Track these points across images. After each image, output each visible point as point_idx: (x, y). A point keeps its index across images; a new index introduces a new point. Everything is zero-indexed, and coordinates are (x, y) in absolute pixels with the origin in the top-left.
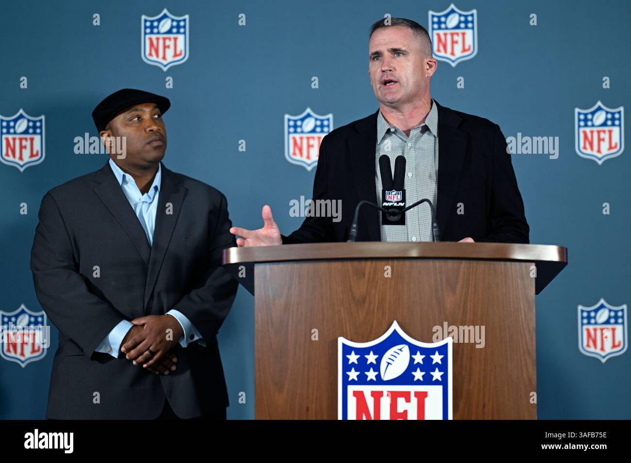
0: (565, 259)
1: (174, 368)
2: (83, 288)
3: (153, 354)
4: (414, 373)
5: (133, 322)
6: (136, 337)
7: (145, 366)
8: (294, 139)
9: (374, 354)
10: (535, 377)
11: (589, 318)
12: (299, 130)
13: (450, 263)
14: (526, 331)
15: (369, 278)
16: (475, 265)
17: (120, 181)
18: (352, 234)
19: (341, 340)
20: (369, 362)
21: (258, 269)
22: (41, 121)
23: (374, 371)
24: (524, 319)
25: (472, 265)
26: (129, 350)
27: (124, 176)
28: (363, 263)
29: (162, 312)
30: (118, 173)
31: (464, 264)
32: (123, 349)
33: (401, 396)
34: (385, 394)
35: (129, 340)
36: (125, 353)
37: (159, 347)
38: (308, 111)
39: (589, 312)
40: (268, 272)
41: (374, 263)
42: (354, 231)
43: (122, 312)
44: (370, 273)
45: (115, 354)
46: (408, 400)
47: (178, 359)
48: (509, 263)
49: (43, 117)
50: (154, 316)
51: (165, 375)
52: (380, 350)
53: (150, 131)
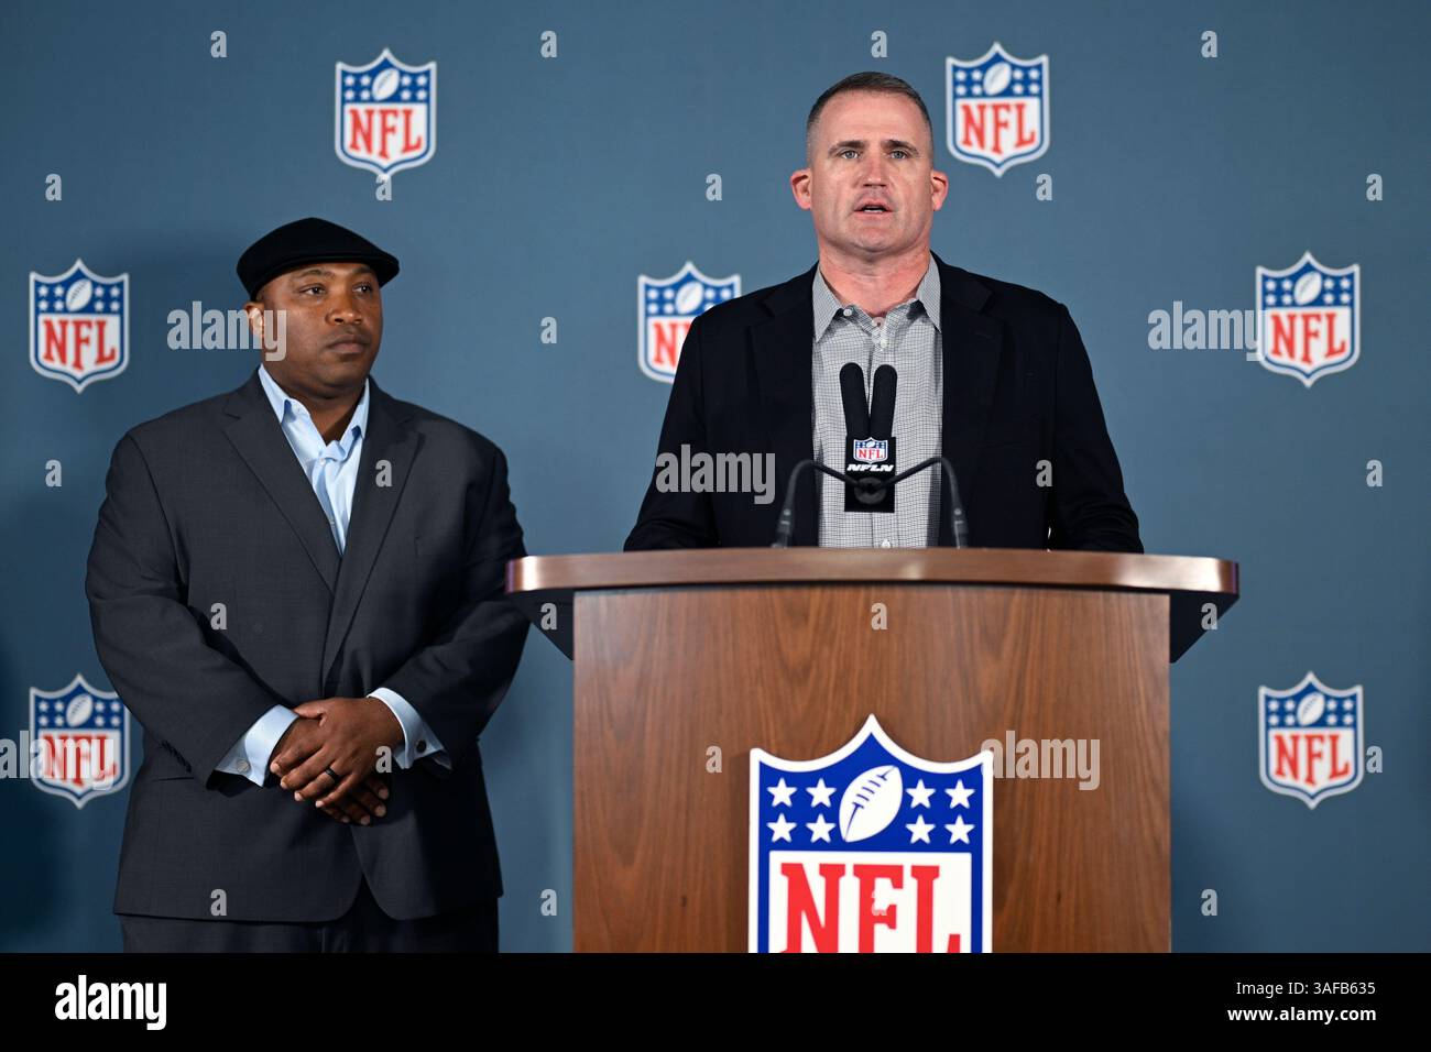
0: (1234, 586)
1: (381, 811)
2: (194, 637)
3: (337, 779)
4: (910, 827)
5: (297, 710)
6: (303, 742)
7: (319, 803)
8: (659, 327)
9: (828, 785)
10: (1168, 836)
11: (1282, 713)
12: (668, 308)
13: (990, 595)
14: (1150, 739)
15: (817, 624)
16: (1042, 598)
17: (280, 413)
18: (780, 530)
19: (758, 756)
20: (815, 803)
21: (582, 603)
22: (120, 285)
23: (827, 820)
24: (1144, 713)
25: (1035, 597)
26: (286, 768)
27: (287, 404)
28: (805, 593)
29: (358, 691)
30: (276, 395)
31: (1019, 595)
32: (274, 767)
33: (883, 875)
34: (849, 870)
35: (288, 749)
36: (278, 774)
37: (350, 764)
38: (689, 268)
39: (1282, 701)
40: (604, 610)
41: (829, 592)
42: (785, 524)
43: (275, 689)
44: (819, 613)
45: (257, 778)
46: (898, 884)
47: (390, 793)
48: (1113, 596)
49: (125, 278)
50: (341, 700)
51: (360, 825)
52: (839, 778)
53: (337, 320)
